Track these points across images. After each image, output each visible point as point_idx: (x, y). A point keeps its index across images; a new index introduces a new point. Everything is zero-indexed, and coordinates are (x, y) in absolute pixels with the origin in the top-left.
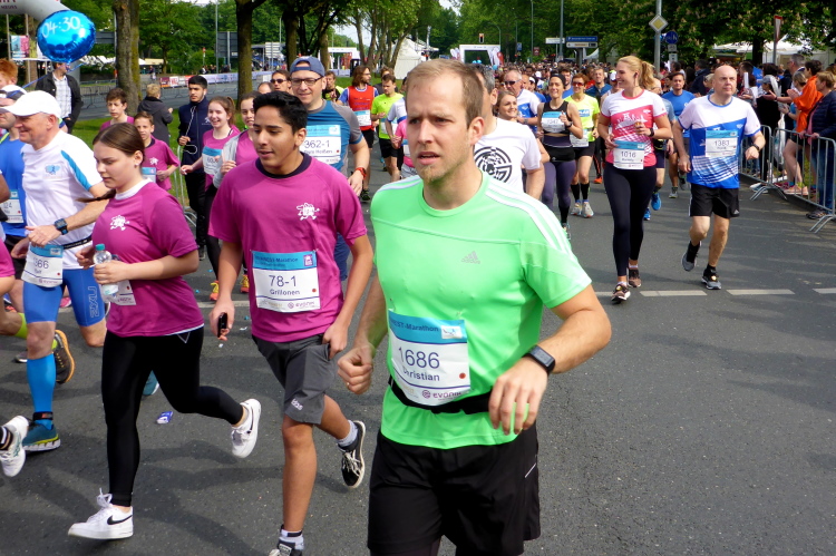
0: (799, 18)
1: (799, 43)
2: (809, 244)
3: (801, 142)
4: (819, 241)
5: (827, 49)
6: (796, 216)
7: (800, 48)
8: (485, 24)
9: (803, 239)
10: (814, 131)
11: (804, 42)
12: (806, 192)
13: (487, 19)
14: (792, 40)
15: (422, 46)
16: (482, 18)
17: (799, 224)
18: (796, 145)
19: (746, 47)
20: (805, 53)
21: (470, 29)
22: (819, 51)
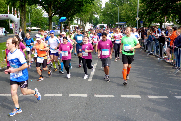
0: (171, 18)
1: (171, 23)
2: (173, 78)
3: (171, 48)
4: (176, 77)
5: (177, 24)
6: (170, 68)
7: (171, 24)
8: (104, 20)
9: (172, 76)
10: (175, 46)
11: (172, 23)
12: (172, 61)
13: (104, 19)
14: (169, 22)
15: (91, 25)
16: (103, 19)
17: (170, 70)
18: (170, 49)
19: (159, 24)
20: (172, 25)
21: (101, 21)
22: (175, 25)
